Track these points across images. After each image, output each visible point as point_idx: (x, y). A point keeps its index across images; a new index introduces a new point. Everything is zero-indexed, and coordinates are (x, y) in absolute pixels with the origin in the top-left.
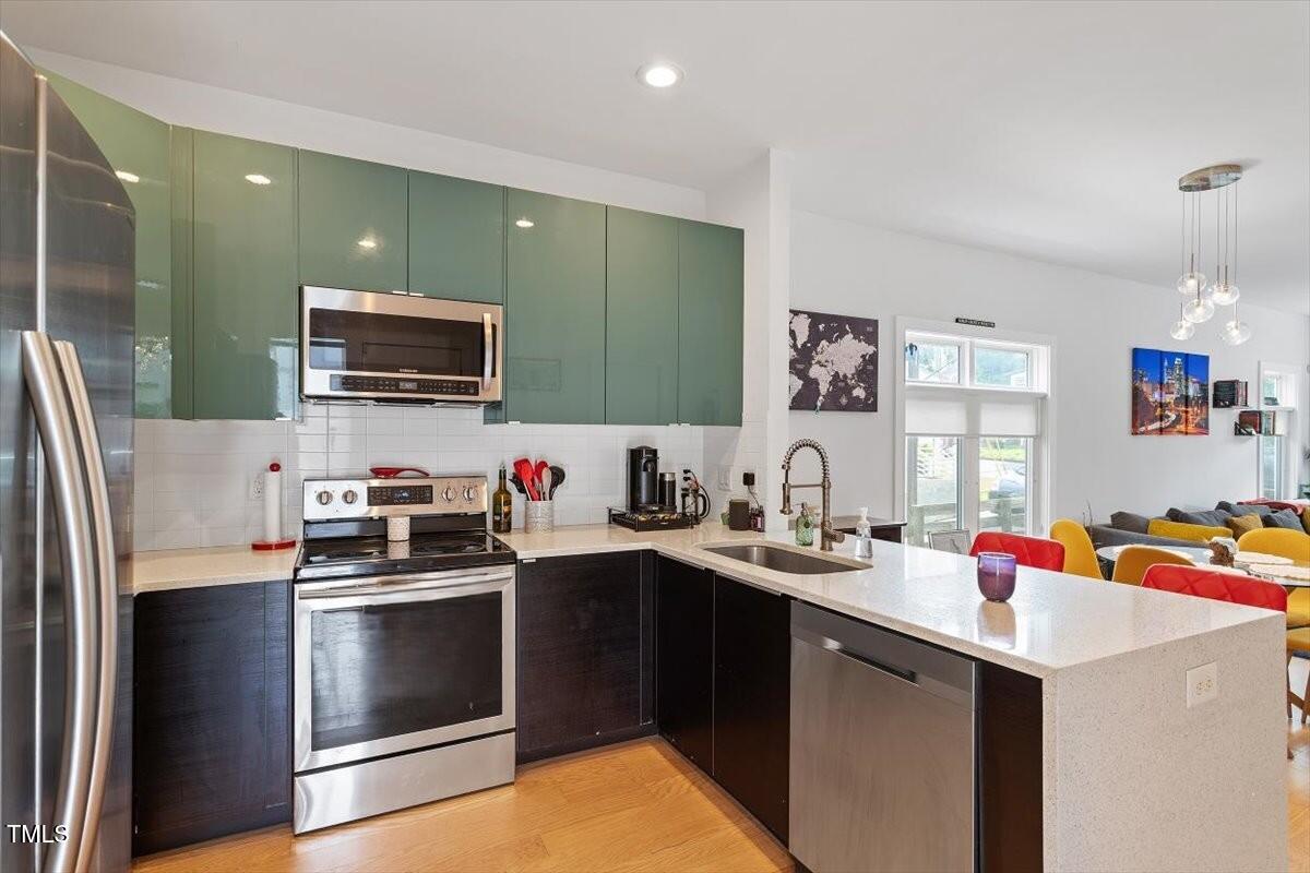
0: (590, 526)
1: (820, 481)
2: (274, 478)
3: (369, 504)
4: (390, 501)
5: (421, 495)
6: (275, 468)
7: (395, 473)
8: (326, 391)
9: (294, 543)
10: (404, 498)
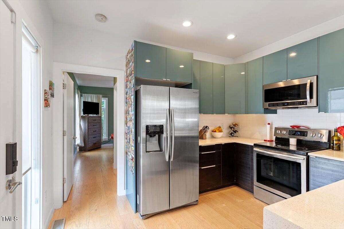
2: (268, 126)
3: (289, 134)
4: (294, 134)
5: (304, 133)
6: (269, 124)
7: (298, 127)
8: (268, 107)
9: (273, 141)
10: (299, 134)
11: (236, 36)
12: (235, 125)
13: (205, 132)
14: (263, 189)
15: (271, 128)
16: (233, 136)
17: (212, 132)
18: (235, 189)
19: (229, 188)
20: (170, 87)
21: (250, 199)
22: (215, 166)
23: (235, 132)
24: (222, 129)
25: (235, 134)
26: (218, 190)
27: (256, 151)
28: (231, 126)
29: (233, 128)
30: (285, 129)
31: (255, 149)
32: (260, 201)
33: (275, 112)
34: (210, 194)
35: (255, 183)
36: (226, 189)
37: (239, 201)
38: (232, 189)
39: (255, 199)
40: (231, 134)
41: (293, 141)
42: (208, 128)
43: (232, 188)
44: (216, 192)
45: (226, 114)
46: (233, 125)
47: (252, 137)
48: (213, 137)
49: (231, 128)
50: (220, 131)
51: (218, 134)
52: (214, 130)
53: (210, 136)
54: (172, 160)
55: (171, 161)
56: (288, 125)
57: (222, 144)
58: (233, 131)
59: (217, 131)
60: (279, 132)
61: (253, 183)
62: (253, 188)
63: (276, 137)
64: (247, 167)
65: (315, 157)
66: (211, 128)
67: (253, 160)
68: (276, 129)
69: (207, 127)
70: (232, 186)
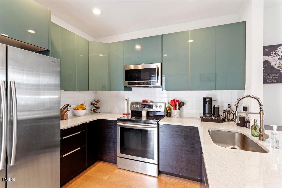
0: (194, 118)
1: (259, 112)
2: (126, 101)
3: (141, 108)
4: (144, 107)
5: (151, 107)
6: (126, 100)
7: (146, 101)
8: (128, 85)
9: (129, 114)
10: (147, 107)
11: (102, 13)
12: (97, 102)
13: (66, 111)
14: (126, 158)
15: (128, 103)
16: (95, 112)
17: (74, 110)
18: (100, 165)
19: (94, 166)
20: (8, 46)
21: (115, 171)
22: (79, 148)
23: (97, 108)
24: (85, 106)
25: (98, 111)
26: (83, 173)
27: (120, 125)
28: (93, 103)
29: (95, 104)
30: (137, 103)
31: (118, 123)
32: (123, 170)
33: (130, 90)
34: (74, 183)
35: (119, 154)
36: (91, 168)
37: (106, 178)
38: (96, 166)
39: (118, 169)
40: (94, 110)
41: (144, 113)
42: (70, 106)
43: (96, 164)
44: (80, 176)
45: (89, 91)
46: (95, 102)
47: (112, 112)
48: (75, 116)
49: (93, 105)
50: (84, 109)
51: (81, 112)
52: (77, 109)
53: (71, 115)
54: (11, 165)
55: (9, 166)
56: (140, 100)
57: (87, 123)
58: (95, 107)
59: (80, 109)
60: (134, 106)
61: (117, 155)
62: (116, 160)
63: (132, 110)
64: (111, 141)
65: (163, 125)
66: (73, 106)
67: (116, 133)
68: (132, 104)
69: (68, 105)
70: (96, 163)
